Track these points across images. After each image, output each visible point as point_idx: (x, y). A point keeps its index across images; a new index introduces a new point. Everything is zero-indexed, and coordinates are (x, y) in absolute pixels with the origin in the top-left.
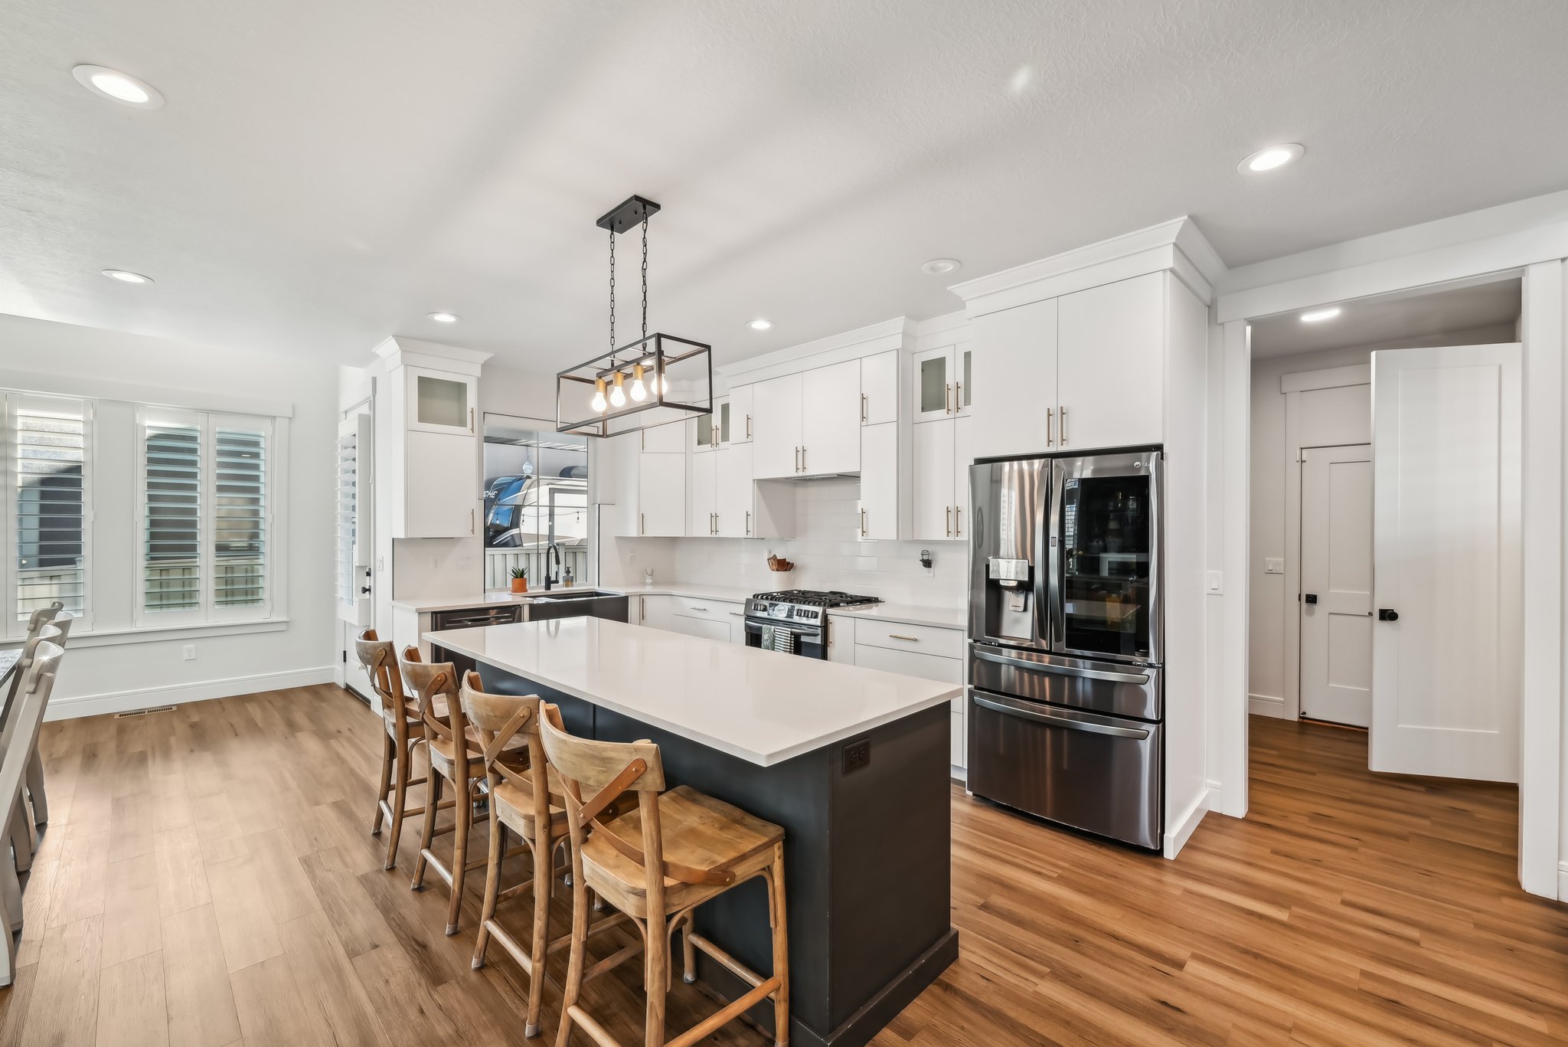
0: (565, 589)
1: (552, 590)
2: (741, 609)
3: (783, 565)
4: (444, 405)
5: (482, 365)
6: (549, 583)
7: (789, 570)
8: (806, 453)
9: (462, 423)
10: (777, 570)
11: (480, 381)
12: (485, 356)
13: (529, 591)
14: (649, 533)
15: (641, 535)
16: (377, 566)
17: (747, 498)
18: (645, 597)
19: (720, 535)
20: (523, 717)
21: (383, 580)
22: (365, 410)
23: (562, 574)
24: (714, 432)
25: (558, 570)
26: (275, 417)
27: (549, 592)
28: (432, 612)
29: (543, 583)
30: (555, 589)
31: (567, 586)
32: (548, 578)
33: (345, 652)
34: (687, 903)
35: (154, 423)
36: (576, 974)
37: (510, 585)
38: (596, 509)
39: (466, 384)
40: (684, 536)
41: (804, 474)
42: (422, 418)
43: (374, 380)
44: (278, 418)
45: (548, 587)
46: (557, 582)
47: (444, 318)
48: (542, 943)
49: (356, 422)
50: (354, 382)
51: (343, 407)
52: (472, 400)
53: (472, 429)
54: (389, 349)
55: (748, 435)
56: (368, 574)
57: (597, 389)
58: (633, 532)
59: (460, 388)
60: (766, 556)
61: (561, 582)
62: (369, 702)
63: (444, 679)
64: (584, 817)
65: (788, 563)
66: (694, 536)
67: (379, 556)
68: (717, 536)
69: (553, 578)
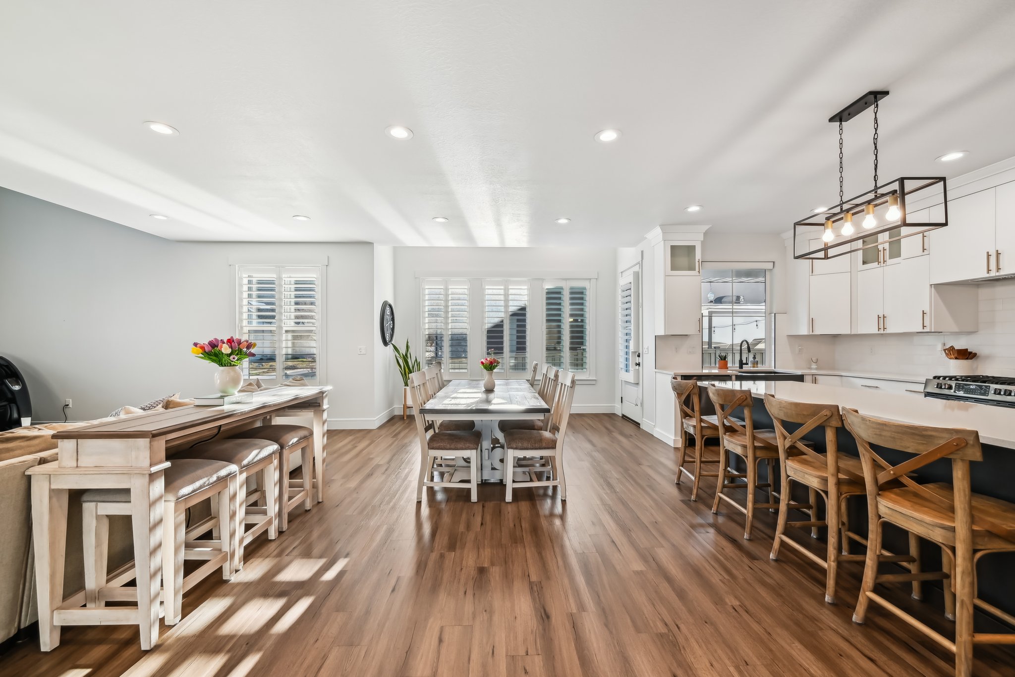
0: (752, 369)
1: (743, 369)
2: (921, 388)
3: (965, 354)
4: (683, 260)
5: (704, 233)
6: (741, 364)
7: (971, 359)
8: (1001, 257)
9: (692, 268)
10: (956, 358)
11: (703, 243)
12: (705, 228)
13: (728, 369)
14: (818, 332)
15: (811, 333)
16: (644, 351)
17: (925, 299)
18: (817, 377)
19: (888, 331)
20: (826, 415)
21: (648, 359)
22: (637, 268)
23: (751, 359)
24: (881, 254)
25: (749, 357)
26: (590, 279)
27: (741, 370)
28: (682, 376)
29: (737, 365)
30: (746, 369)
31: (754, 367)
32: (741, 361)
33: (622, 398)
34: (989, 546)
35: (549, 286)
36: (872, 574)
37: (717, 365)
38: (772, 316)
39: (695, 246)
40: (849, 332)
41: (997, 274)
42: (674, 268)
43: (642, 252)
44: (592, 280)
45: (741, 367)
46: (747, 364)
47: (694, 209)
48: (835, 552)
49: (632, 276)
50: (628, 256)
51: (620, 269)
52: (698, 255)
53: (699, 272)
54: (655, 235)
55: (924, 250)
56: (639, 356)
57: (827, 228)
58: (804, 331)
59: (691, 249)
60: (939, 347)
61: (750, 365)
62: (639, 424)
63: (745, 398)
64: (894, 474)
65: (971, 353)
66: (859, 333)
67: (645, 346)
68: (885, 332)
69: (744, 361)
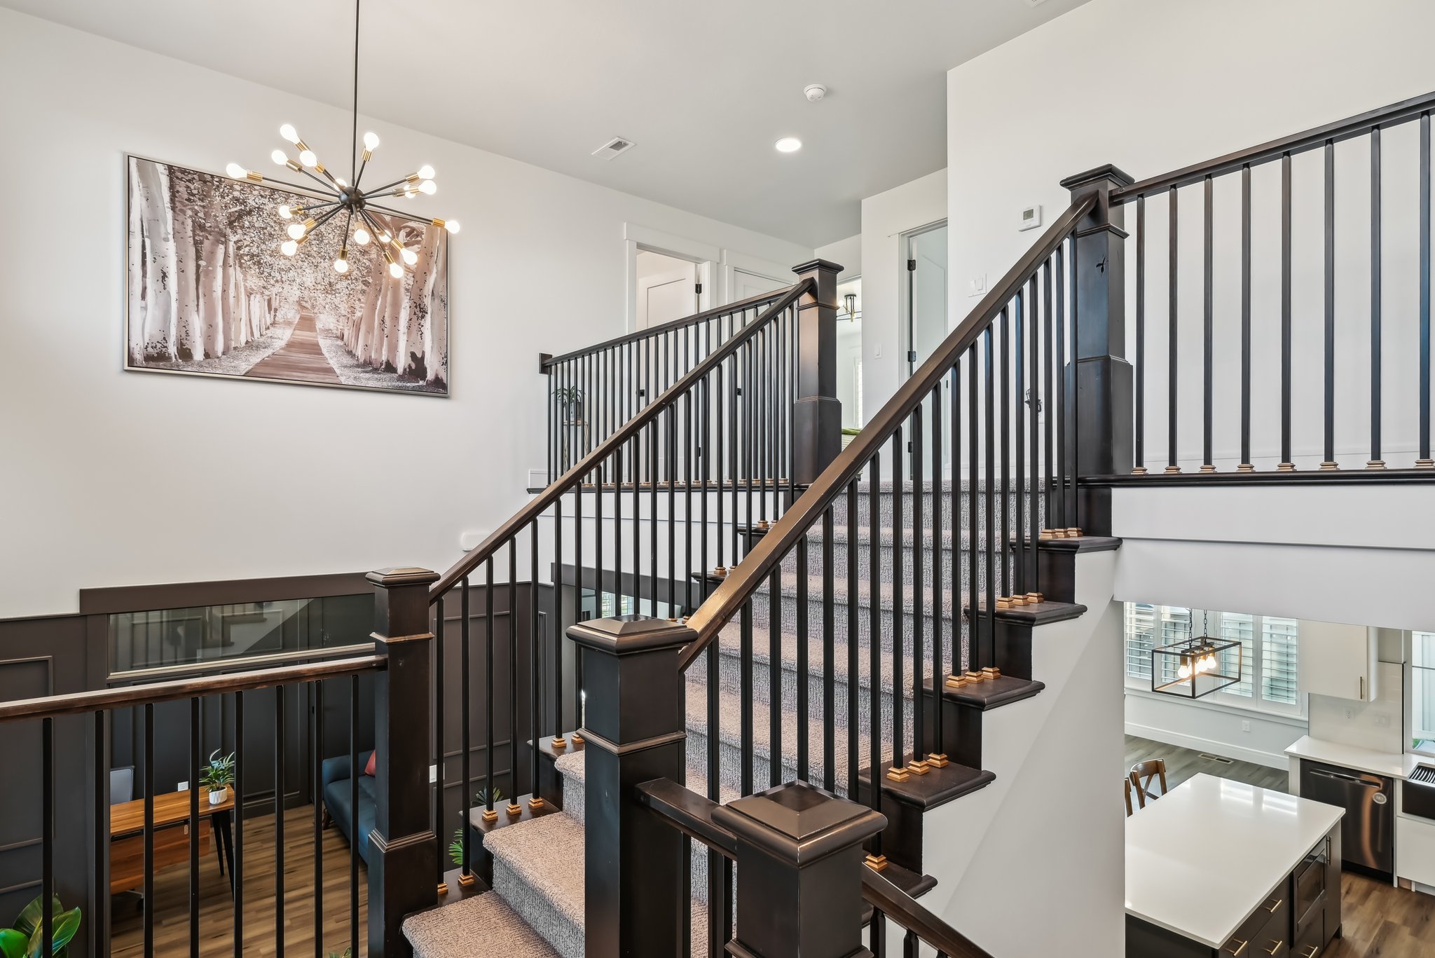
28: (1301, 759)
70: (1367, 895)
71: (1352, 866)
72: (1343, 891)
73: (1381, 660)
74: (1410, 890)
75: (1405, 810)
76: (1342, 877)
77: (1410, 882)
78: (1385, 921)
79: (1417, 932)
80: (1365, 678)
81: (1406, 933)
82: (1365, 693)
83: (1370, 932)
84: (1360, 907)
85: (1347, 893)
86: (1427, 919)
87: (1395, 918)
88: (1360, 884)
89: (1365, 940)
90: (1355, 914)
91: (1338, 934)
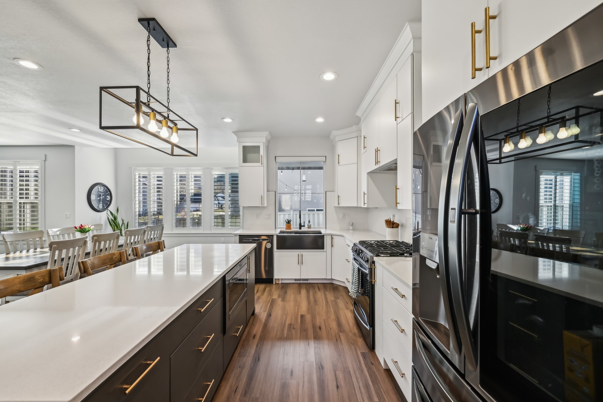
1: (302, 229)
4: (251, 156)
5: (266, 138)
6: (301, 226)
9: (257, 161)
13: (292, 229)
18: (333, 236)
28: (239, 235)
29: (298, 226)
30: (303, 229)
32: (300, 224)
38: (325, 193)
39: (260, 146)
41: (379, 166)
42: (244, 161)
45: (300, 228)
46: (304, 226)
47: (228, 120)
52: (262, 152)
53: (262, 164)
59: (257, 148)
65: (395, 223)
69: (302, 224)
70: (264, 290)
71: (259, 280)
72: (255, 292)
73: (268, 191)
74: (279, 283)
75: (278, 248)
76: (255, 286)
77: (279, 279)
78: (272, 299)
79: (283, 300)
80: (263, 196)
81: (279, 302)
82: (263, 203)
83: (267, 306)
84: (262, 296)
85: (257, 292)
86: (286, 293)
87: (275, 296)
88: (261, 287)
89: (265, 311)
90: (260, 300)
91: (253, 313)
